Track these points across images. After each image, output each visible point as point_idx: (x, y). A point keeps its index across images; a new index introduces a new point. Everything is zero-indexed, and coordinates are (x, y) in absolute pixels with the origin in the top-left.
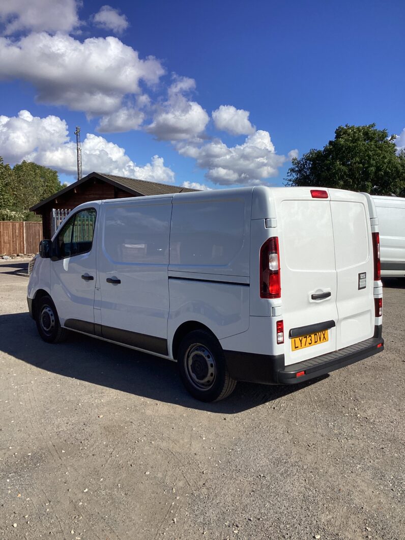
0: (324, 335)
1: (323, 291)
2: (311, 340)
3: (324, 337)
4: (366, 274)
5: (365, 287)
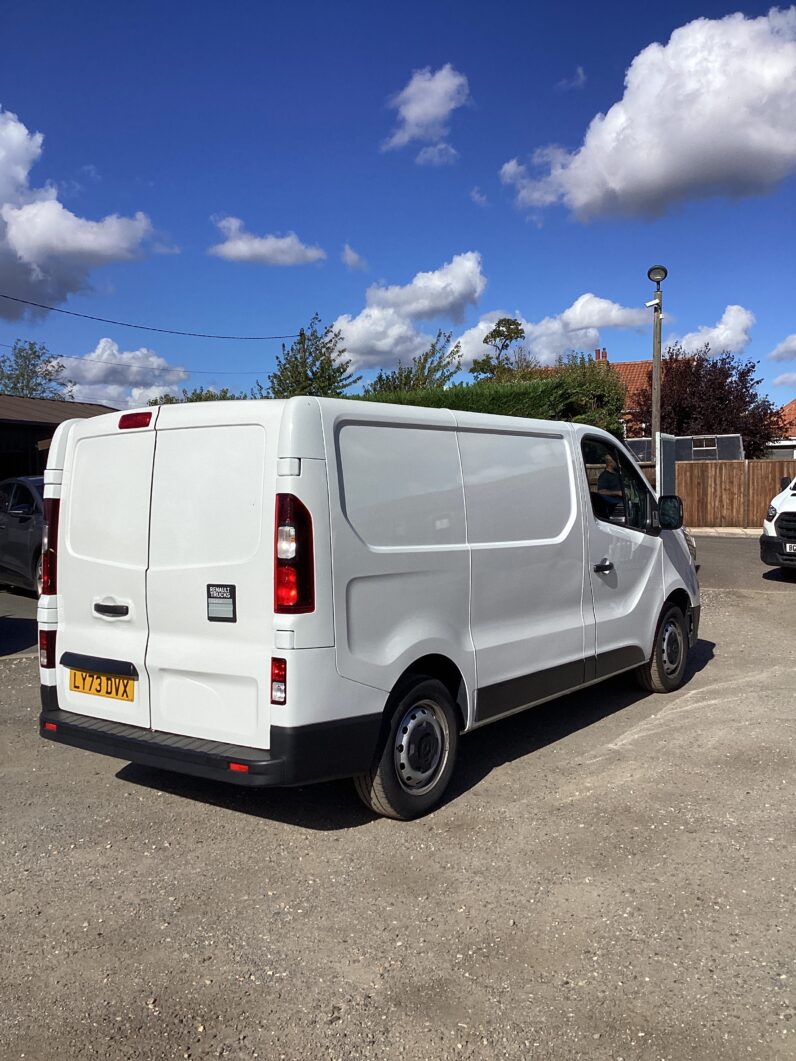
0: (125, 687)
1: (115, 602)
2: (100, 684)
3: (125, 691)
4: (232, 589)
5: (233, 620)
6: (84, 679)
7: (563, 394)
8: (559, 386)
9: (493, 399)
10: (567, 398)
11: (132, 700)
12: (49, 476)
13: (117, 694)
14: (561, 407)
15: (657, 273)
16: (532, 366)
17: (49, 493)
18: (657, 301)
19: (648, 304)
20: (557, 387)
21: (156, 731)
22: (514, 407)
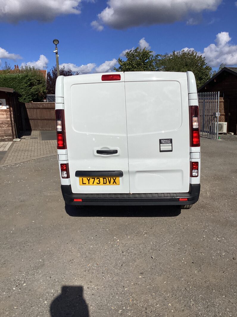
0: (114, 180)
2: (99, 181)
3: (114, 182)
4: (171, 140)
5: (171, 151)
6: (89, 180)
7: (29, 79)
8: (27, 76)
9: (4, 80)
10: (30, 81)
11: (119, 184)
12: (58, 100)
13: (110, 183)
14: (29, 83)
15: (56, 42)
16: (11, 68)
17: (58, 107)
18: (56, 51)
19: (54, 51)
20: (26, 77)
21: (133, 194)
22: (12, 83)
